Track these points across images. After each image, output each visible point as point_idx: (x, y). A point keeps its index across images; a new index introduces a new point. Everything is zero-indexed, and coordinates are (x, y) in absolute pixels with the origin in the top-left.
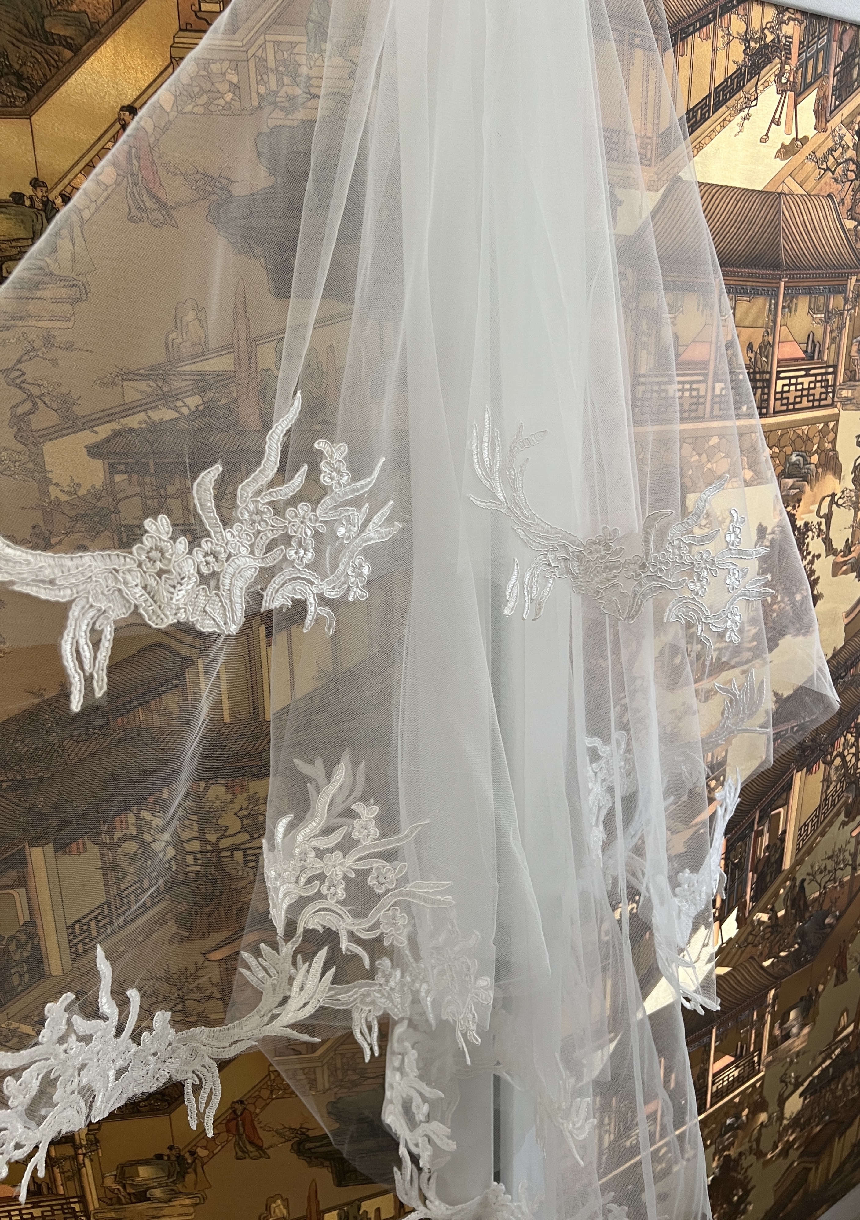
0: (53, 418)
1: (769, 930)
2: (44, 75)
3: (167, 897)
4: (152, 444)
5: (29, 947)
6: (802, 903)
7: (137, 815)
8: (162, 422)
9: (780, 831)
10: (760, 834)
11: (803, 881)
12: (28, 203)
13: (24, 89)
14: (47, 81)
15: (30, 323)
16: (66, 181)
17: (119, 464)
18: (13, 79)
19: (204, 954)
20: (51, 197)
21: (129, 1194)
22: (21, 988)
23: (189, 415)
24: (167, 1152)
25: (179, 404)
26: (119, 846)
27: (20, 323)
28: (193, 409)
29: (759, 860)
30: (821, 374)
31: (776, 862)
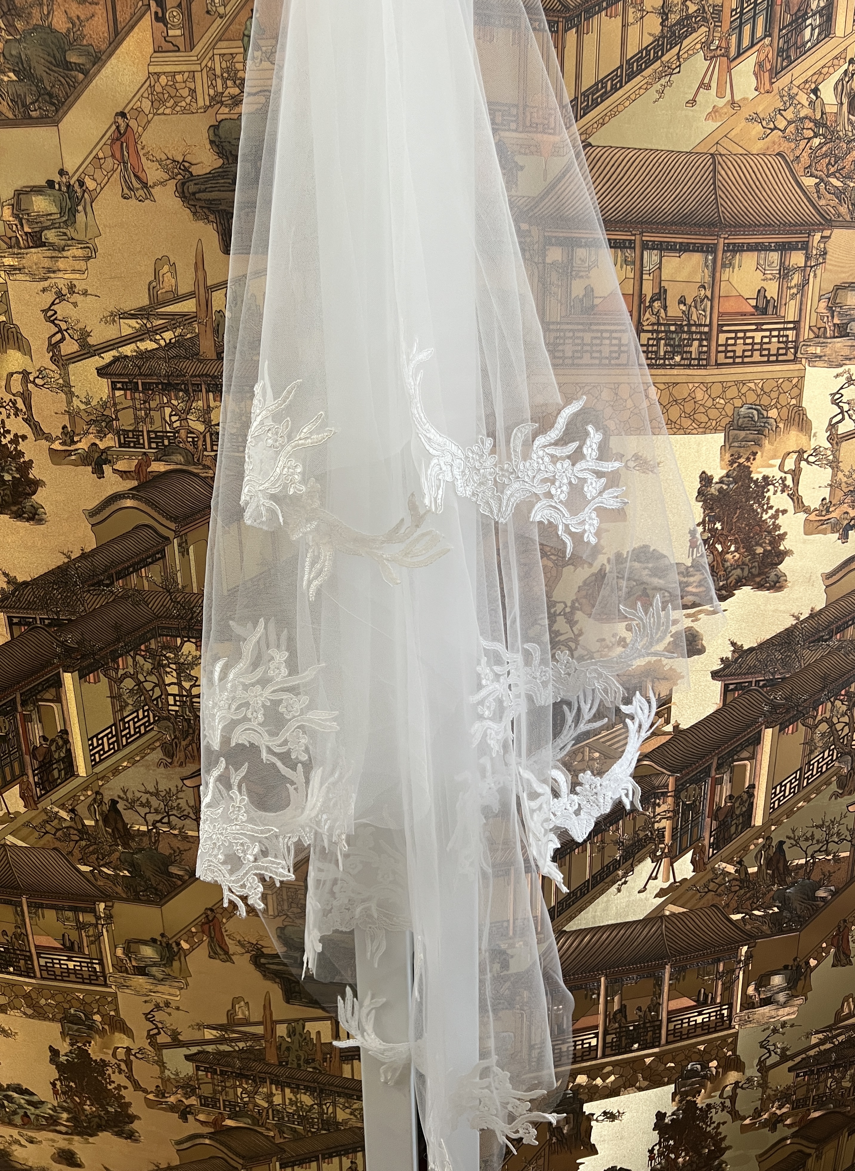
0: (75, 347)
1: (738, 883)
2: (67, 93)
3: (156, 728)
4: (140, 368)
5: (64, 750)
6: (781, 865)
7: (134, 658)
8: (147, 351)
9: (747, 785)
10: (720, 782)
11: (781, 843)
12: (57, 186)
13: (54, 104)
14: (68, 97)
15: (60, 276)
16: (81, 170)
17: (119, 382)
18: (47, 98)
19: (182, 780)
20: (72, 183)
21: (133, 966)
22: (59, 781)
23: (165, 346)
24: (159, 938)
25: (158, 337)
26: (122, 682)
27: (52, 275)
28: (168, 341)
29: (719, 808)
30: (779, 330)
31: (742, 815)
